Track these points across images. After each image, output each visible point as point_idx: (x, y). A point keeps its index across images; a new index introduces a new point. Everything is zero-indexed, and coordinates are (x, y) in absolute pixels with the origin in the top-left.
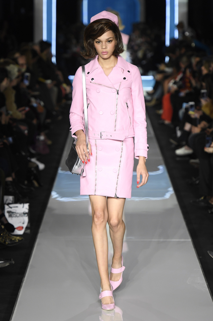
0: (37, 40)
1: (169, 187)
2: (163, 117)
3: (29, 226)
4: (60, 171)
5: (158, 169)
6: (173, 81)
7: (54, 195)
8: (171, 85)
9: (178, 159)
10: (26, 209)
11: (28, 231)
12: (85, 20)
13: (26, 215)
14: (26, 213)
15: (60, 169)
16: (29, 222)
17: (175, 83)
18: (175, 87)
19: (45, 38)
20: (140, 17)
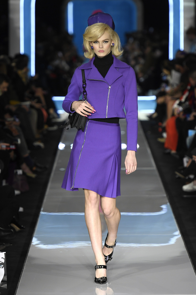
0: (12, 54)
1: (176, 231)
2: (166, 145)
3: (6, 279)
4: (42, 213)
5: (161, 209)
6: (177, 102)
7: (35, 241)
8: (175, 107)
9: (185, 196)
10: (3, 258)
11: (5, 286)
12: (71, 28)
13: (2, 266)
14: (2, 264)
15: (42, 209)
16: (5, 275)
17: (180, 104)
18: (181, 109)
19: (22, 51)
20: (137, 25)
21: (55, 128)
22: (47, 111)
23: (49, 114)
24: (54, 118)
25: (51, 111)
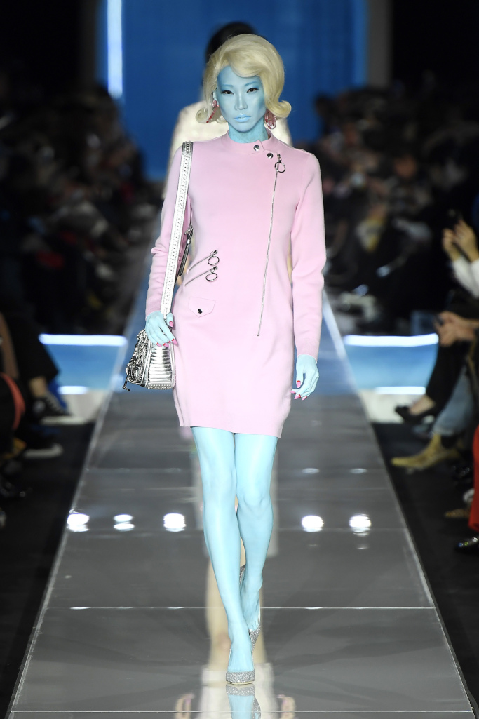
21: (56, 451)
22: (24, 384)
23: (30, 398)
24: (50, 411)
25: (38, 386)
